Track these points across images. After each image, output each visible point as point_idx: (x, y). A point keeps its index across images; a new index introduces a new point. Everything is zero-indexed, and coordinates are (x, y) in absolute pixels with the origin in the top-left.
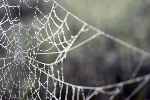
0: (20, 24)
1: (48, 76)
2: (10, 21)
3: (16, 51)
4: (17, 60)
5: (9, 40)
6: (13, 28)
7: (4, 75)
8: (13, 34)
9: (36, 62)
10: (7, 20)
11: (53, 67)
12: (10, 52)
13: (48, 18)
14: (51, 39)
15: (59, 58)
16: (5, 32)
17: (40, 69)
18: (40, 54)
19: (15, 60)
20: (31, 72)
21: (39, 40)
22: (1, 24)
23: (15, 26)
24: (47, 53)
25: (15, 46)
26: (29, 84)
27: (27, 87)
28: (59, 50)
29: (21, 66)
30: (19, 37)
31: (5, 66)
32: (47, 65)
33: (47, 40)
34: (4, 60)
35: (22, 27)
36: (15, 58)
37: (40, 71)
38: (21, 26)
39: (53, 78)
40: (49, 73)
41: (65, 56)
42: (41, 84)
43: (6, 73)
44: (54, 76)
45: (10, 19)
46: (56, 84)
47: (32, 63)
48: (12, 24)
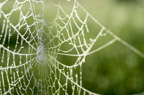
0: (44, 21)
1: (67, 78)
2: (33, 15)
3: (38, 48)
4: (39, 58)
5: (32, 36)
6: (36, 23)
7: (26, 72)
8: (36, 30)
9: (57, 62)
10: (31, 15)
11: (72, 70)
12: (33, 48)
13: (70, 18)
14: (71, 40)
15: (78, 61)
16: (29, 27)
17: (60, 70)
18: (61, 54)
19: (37, 57)
20: (51, 71)
21: (61, 40)
22: (26, 18)
23: (38, 21)
24: (67, 55)
25: (37, 42)
26: (50, 84)
27: (48, 87)
28: (78, 53)
29: (43, 64)
30: (42, 34)
31: (27, 62)
32: (66, 67)
33: (68, 41)
34: (27, 56)
35: (45, 24)
36: (37, 55)
37: (60, 72)
38: (44, 22)
39: (71, 81)
40: (68, 75)
41: (84, 60)
42: (61, 86)
43: (28, 70)
44: (73, 79)
45: (34, 14)
46: (74, 88)
47: (53, 63)
48: (35, 19)
